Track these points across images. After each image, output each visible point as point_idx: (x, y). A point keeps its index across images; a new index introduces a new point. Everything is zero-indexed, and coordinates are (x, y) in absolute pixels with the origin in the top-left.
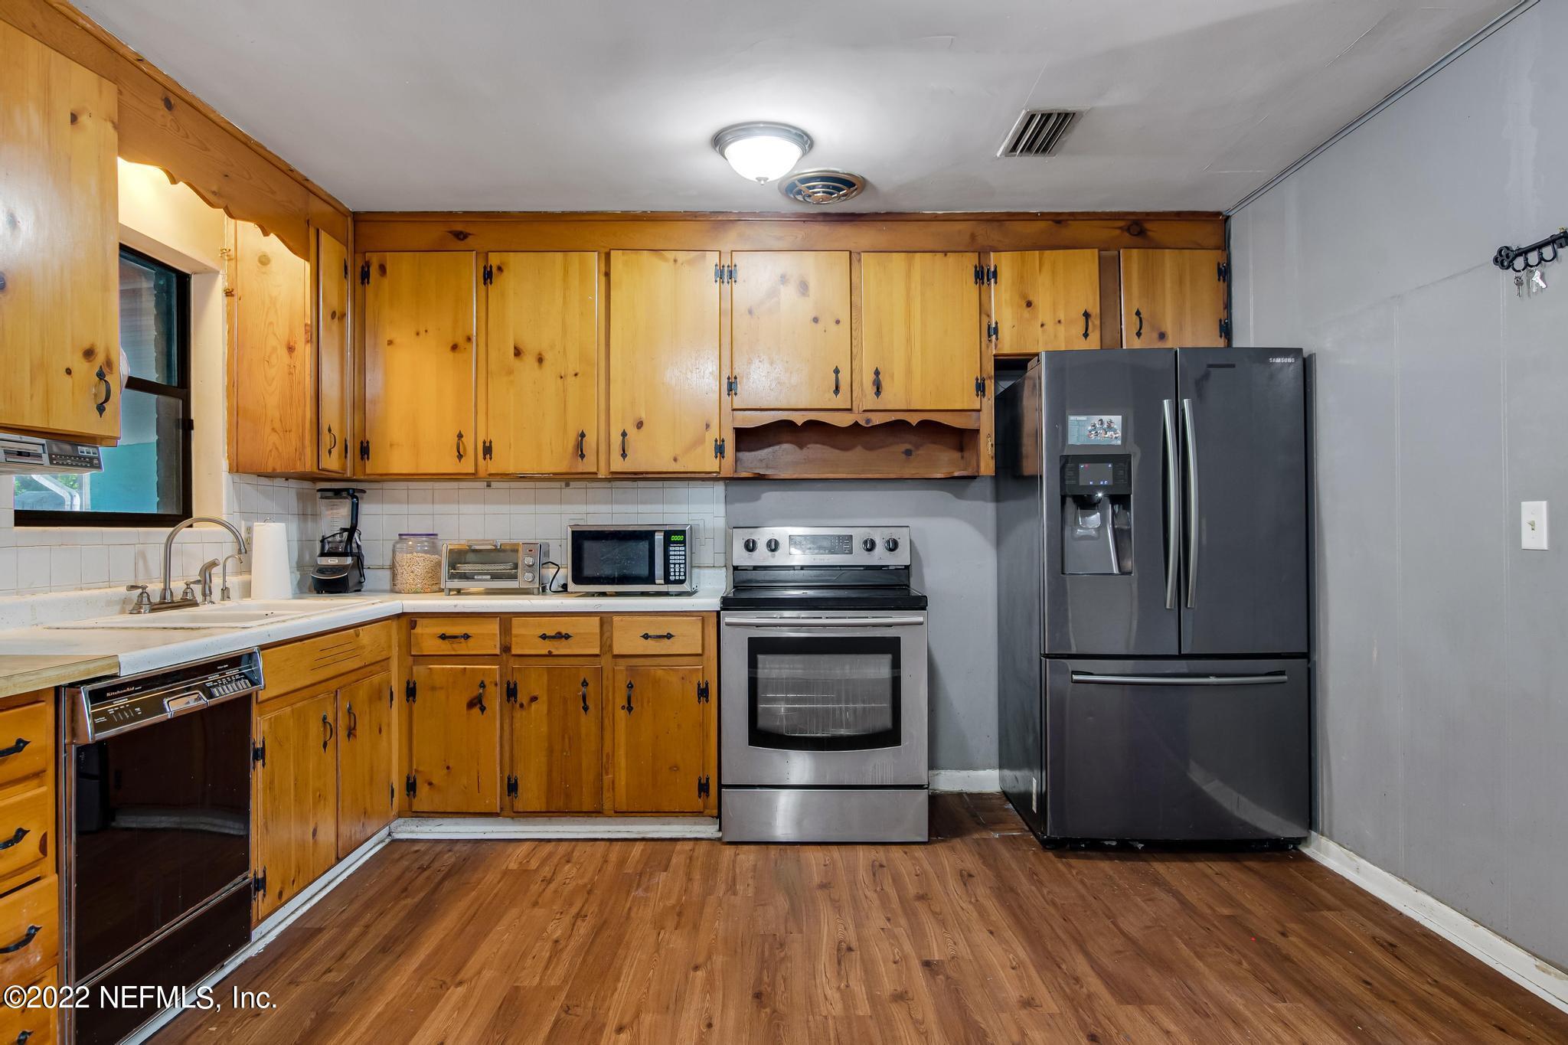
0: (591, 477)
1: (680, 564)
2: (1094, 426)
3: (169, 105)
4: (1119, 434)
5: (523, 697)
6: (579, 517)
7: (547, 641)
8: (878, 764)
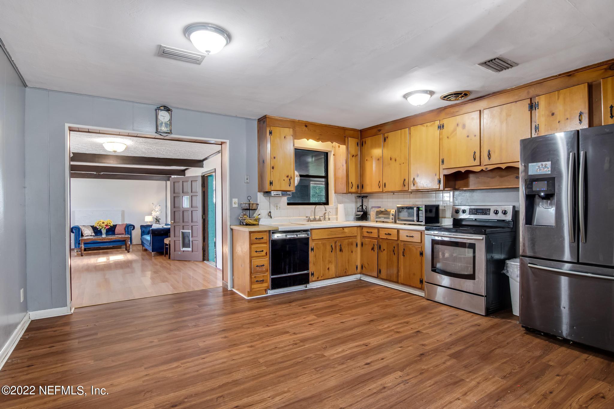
0: (406, 191)
1: (422, 216)
2: (539, 166)
3: (306, 126)
4: (550, 169)
5: (382, 249)
6: (414, 202)
7: (386, 235)
8: (467, 285)
